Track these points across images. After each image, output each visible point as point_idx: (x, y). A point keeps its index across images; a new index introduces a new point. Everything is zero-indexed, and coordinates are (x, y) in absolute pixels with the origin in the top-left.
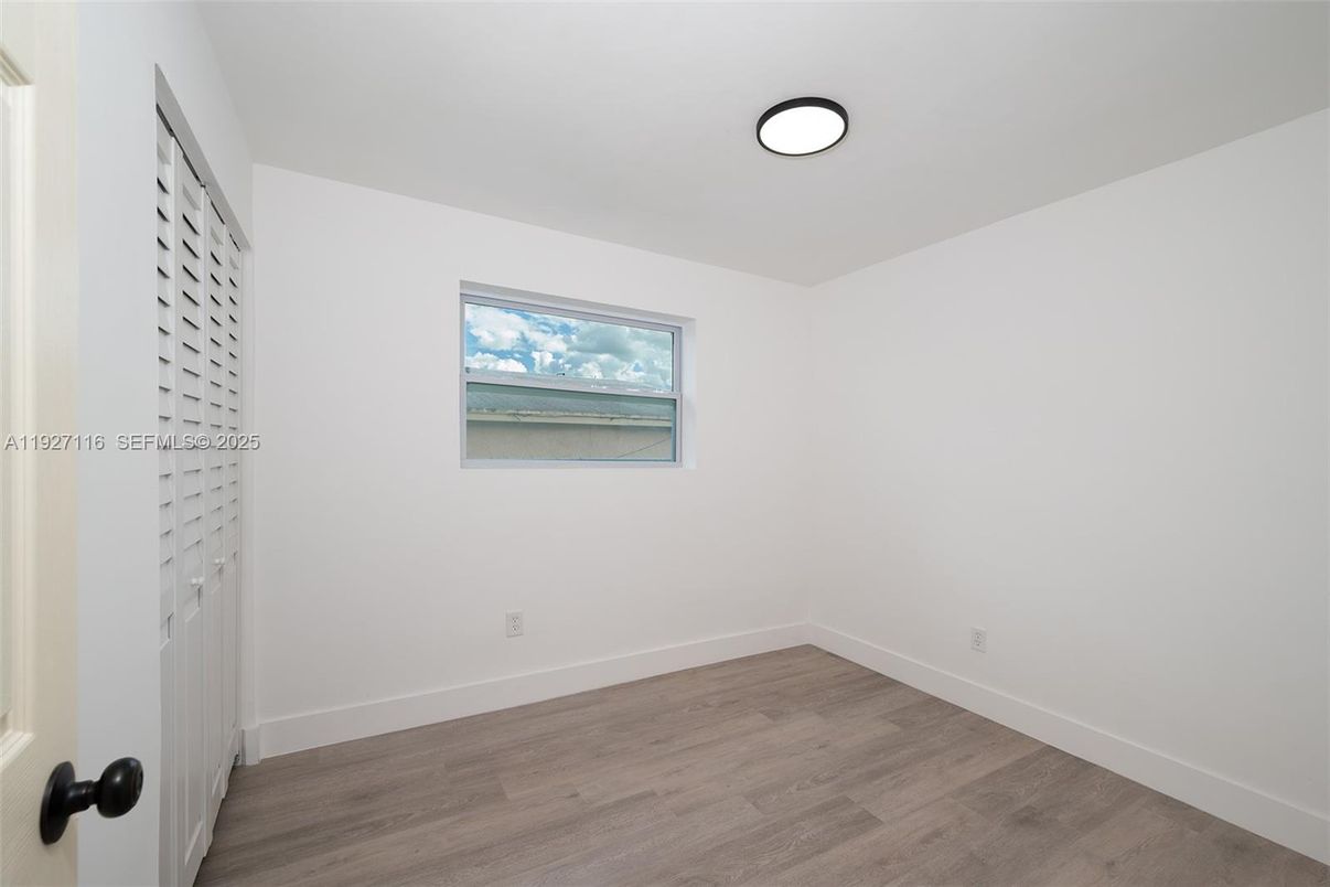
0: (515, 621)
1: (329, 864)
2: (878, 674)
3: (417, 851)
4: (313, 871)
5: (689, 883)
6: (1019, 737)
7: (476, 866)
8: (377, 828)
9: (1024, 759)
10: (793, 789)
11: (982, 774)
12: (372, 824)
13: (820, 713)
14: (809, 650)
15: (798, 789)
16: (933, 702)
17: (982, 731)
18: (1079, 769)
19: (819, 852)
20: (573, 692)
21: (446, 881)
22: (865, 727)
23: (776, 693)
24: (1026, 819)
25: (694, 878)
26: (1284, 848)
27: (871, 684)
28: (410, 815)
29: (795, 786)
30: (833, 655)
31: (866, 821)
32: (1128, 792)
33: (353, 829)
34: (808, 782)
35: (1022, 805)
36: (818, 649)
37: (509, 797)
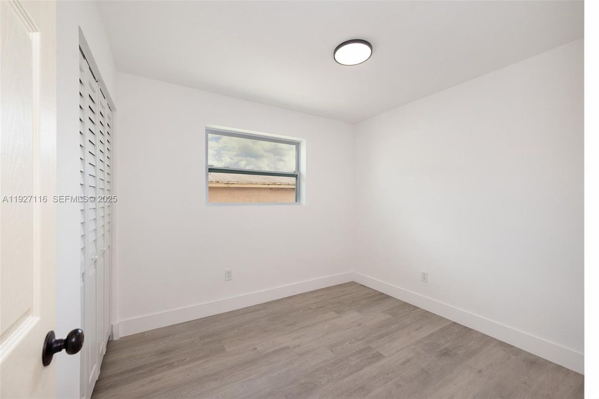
0: (229, 274)
1: (151, 382)
2: (382, 293)
3: (188, 375)
4: (144, 385)
5: (305, 385)
6: (441, 319)
7: (214, 380)
8: (171, 366)
9: (443, 328)
10: (347, 343)
11: (426, 335)
12: (167, 364)
13: (358, 311)
14: (353, 283)
15: (350, 344)
16: (405, 305)
17: (427, 316)
18: (466, 332)
19: (358, 370)
20: (253, 305)
21: (201, 387)
22: (377, 316)
23: (339, 303)
24: (445, 353)
25: (307, 383)
26: (551, 362)
27: (379, 298)
28: (185, 360)
29: (348, 343)
30: (363, 286)
31: (379, 356)
32: (487, 340)
33: (160, 367)
34: (353, 340)
35: (443, 348)
36: (357, 283)
37: (227, 350)
